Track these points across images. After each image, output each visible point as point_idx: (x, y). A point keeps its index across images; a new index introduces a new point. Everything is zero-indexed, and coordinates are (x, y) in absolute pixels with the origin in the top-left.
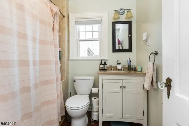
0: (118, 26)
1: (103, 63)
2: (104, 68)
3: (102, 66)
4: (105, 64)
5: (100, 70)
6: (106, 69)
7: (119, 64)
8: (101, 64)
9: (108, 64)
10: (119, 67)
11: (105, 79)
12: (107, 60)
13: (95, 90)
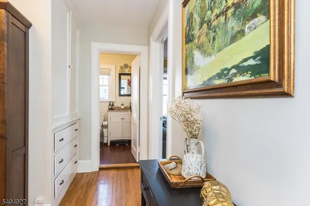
0: (122, 77)
1: (111, 104)
2: (112, 108)
3: (110, 106)
4: (113, 105)
5: (109, 109)
6: (113, 109)
7: (122, 105)
8: (110, 105)
9: (116, 105)
10: (123, 107)
11: (112, 114)
12: (115, 102)
13: (105, 123)
